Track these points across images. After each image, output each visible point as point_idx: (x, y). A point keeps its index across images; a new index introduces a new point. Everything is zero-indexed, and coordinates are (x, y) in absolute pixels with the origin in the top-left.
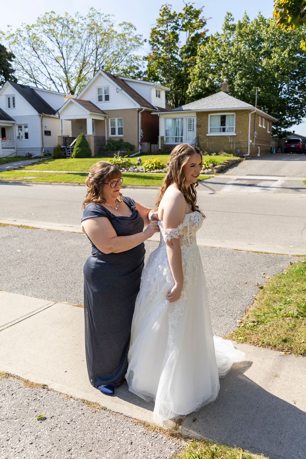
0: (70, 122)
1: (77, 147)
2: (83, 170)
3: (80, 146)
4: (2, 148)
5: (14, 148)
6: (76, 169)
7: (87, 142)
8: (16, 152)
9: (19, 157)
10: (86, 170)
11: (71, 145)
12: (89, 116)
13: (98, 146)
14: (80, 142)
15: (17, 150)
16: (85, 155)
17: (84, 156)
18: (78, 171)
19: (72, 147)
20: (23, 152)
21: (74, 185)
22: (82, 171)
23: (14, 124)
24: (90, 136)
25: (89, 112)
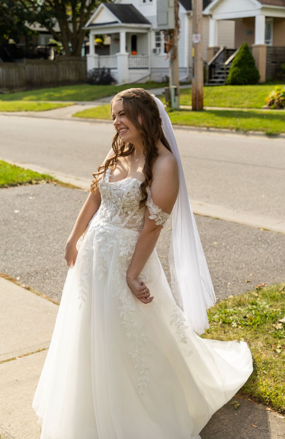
0: (233, 23)
1: (235, 66)
2: (233, 106)
3: (239, 64)
4: (130, 68)
5: (147, 68)
6: (222, 104)
7: (251, 58)
8: (150, 75)
9: (153, 82)
10: (237, 106)
11: (227, 63)
12: (259, 12)
13: (274, 65)
14: (240, 58)
15: (151, 72)
16: (247, 80)
17: (244, 81)
18: (225, 107)
19: (228, 67)
20: (159, 74)
21: (200, 131)
22: (231, 107)
23: (148, 29)
24: (259, 46)
25: (259, 5)
